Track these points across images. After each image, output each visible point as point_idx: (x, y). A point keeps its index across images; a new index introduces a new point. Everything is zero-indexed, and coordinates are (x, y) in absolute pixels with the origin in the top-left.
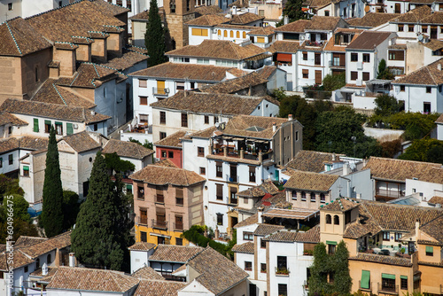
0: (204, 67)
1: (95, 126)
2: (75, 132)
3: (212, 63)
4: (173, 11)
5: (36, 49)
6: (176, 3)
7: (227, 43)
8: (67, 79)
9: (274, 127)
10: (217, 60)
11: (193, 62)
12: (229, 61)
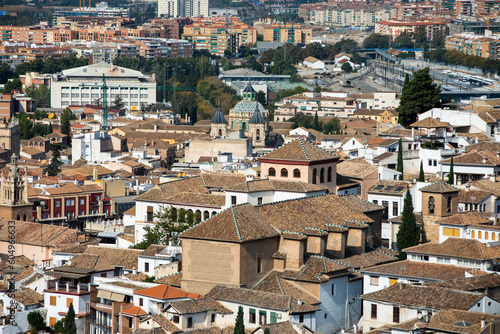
0: (443, 267)
1: (301, 316)
2: (278, 321)
3: (453, 262)
4: (432, 212)
5: (259, 236)
6: (435, 203)
7: (474, 242)
8: (292, 272)
9: (483, 322)
10: (459, 259)
11: (433, 260)
12: (472, 261)
